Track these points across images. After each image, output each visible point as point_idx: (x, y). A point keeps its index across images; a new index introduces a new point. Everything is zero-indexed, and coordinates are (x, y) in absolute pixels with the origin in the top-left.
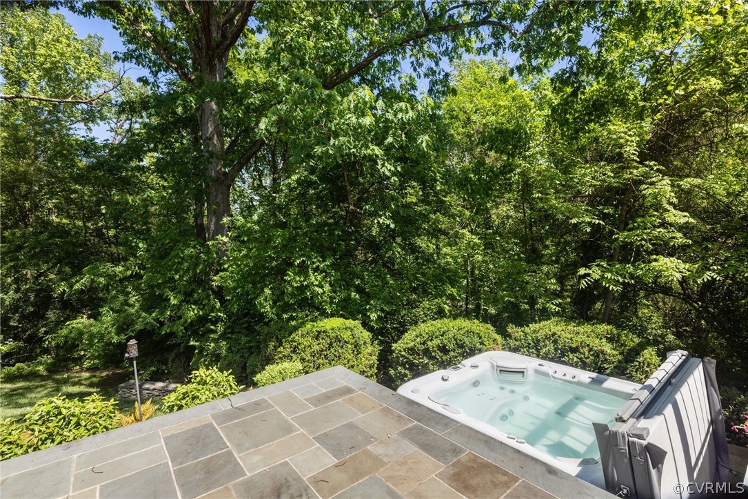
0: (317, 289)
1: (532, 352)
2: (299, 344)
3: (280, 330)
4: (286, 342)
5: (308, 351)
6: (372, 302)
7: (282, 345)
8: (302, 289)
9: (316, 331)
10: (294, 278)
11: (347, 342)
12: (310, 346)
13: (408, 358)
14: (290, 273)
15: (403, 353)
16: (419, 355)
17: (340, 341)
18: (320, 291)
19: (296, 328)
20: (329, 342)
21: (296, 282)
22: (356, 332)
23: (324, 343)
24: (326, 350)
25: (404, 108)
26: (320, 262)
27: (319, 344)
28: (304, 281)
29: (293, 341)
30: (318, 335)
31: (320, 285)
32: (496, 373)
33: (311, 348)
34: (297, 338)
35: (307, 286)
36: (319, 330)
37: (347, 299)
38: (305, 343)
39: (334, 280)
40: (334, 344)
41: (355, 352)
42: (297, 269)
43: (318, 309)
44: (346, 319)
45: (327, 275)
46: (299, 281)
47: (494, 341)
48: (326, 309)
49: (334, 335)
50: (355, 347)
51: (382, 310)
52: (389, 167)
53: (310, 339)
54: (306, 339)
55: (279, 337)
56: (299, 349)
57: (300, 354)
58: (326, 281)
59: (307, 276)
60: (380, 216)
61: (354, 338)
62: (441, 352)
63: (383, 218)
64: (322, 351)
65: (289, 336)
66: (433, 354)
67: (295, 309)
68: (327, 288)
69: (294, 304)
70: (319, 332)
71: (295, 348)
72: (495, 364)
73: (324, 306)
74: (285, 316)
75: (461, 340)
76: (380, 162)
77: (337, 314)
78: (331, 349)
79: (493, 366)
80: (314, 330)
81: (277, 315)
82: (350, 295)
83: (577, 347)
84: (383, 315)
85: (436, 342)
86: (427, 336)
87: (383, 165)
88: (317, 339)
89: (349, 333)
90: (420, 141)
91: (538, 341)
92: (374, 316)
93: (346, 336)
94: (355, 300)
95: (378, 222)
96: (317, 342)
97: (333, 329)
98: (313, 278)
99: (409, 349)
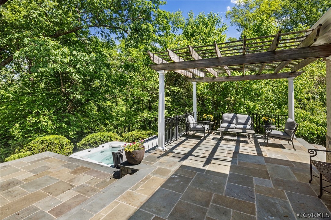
0: (44, 123)
1: (127, 141)
2: (32, 146)
3: (22, 142)
4: (25, 146)
5: (37, 149)
6: (72, 128)
7: (23, 148)
8: (36, 123)
9: (41, 141)
10: (32, 119)
11: (56, 144)
12: (38, 147)
13: (82, 148)
14: (29, 117)
15: (81, 146)
16: (87, 146)
17: (53, 144)
18: (46, 124)
19: (31, 140)
20: (47, 144)
21: (34, 120)
22: (61, 140)
23: (45, 145)
24: (46, 148)
25: (84, 55)
26: (47, 111)
27: (43, 146)
28: (38, 120)
29: (29, 146)
30: (42, 142)
31: (46, 121)
32: (111, 148)
33: (38, 148)
34: (31, 144)
35: (39, 122)
36: (42, 140)
37: (60, 127)
38: (35, 146)
39: (54, 119)
40: (50, 145)
41: (60, 148)
42: (34, 115)
43: (45, 132)
44: (58, 135)
45: (50, 117)
46: (35, 120)
47: (116, 139)
48: (48, 132)
49: (50, 141)
50: (60, 146)
51: (76, 131)
52: (77, 76)
53: (38, 144)
54: (36, 144)
55: (22, 145)
56: (32, 149)
57: (32, 151)
58: (49, 120)
59: (39, 117)
60: (74, 94)
61: (60, 142)
62: (95, 144)
63: (75, 94)
64: (44, 148)
65: (27, 144)
66: (92, 145)
67: (32, 133)
68: (50, 123)
69: (32, 130)
70: (43, 141)
71: (30, 149)
72: (111, 145)
73: (48, 130)
74: (26, 136)
75: (102, 139)
76: (74, 74)
77: (54, 133)
78: (48, 148)
79: (110, 146)
80: (40, 140)
81: (22, 136)
82: (62, 125)
83: (139, 138)
84: (76, 133)
85: (93, 140)
86: (90, 139)
87: (75, 75)
88: (42, 144)
89: (58, 140)
90: (90, 68)
91: (129, 137)
92: (71, 133)
93: (57, 141)
94: (64, 127)
95: (73, 96)
96: (42, 145)
97: (50, 139)
98: (42, 119)
99: (83, 144)
